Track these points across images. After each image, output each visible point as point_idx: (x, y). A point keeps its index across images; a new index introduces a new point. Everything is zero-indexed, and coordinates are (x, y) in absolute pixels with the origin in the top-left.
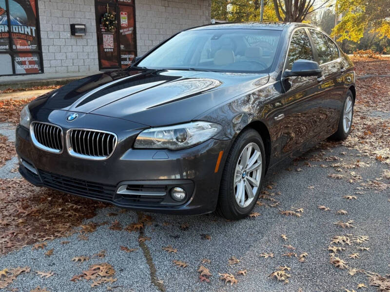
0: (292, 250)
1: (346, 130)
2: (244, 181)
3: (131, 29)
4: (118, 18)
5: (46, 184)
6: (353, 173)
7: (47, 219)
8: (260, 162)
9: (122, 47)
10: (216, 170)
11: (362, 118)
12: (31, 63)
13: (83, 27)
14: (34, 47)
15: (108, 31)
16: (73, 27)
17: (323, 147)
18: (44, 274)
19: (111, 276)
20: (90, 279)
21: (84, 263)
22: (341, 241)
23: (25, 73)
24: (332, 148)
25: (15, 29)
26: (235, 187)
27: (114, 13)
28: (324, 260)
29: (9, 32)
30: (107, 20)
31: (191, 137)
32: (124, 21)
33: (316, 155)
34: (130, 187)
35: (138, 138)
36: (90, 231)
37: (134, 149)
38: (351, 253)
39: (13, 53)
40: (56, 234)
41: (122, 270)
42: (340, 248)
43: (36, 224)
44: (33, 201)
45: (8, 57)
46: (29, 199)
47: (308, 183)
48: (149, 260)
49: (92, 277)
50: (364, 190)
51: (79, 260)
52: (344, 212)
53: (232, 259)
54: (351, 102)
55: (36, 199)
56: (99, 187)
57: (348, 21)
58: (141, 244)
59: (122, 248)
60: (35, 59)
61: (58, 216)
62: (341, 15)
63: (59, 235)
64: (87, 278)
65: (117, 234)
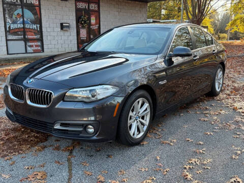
0: (160, 167)
1: (218, 90)
2: (137, 122)
3: (98, 25)
4: (89, 19)
5: (17, 121)
6: (215, 118)
7: (17, 142)
8: (149, 110)
9: (92, 36)
10: (114, 115)
11: (233, 82)
12: (36, 46)
13: (68, 25)
14: (38, 36)
15: (83, 27)
16: (62, 24)
17: (202, 101)
18: (5, 176)
19: (43, 179)
20: (31, 180)
21: (31, 170)
22: (193, 162)
23: (33, 52)
24: (207, 101)
25: (27, 26)
26: (129, 125)
27: (87, 16)
28: (179, 174)
29: (24, 28)
30: (83, 20)
31: (99, 94)
32: (93, 21)
33: (195, 106)
34: (62, 125)
35: (66, 94)
36: (40, 151)
37: (64, 101)
38: (198, 170)
39: (26, 40)
40: (20, 152)
41: (52, 176)
42: (191, 167)
43: (10, 145)
44: (13, 130)
45: (22, 43)
46: (11, 130)
47: (184, 123)
48: (70, 170)
49: (32, 179)
50: (220, 129)
51: (28, 168)
52: (202, 143)
53: (121, 171)
54: (221, 72)
55: (15, 130)
56: (44, 124)
57: (238, 19)
58: (69, 160)
59: (56, 162)
60: (39, 44)
61: (24, 140)
62: (233, 16)
63: (21, 152)
64: (29, 180)
65: (56, 152)
